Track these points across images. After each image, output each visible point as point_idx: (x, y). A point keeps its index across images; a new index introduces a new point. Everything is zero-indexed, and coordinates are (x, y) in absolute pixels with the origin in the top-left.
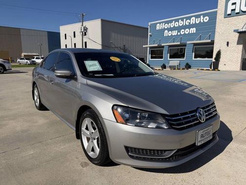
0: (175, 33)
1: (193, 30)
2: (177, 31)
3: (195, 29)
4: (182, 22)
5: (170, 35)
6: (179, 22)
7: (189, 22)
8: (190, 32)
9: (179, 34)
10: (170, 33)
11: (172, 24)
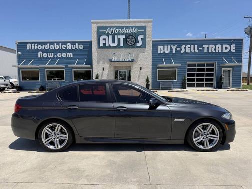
0: (51, 56)
1: (70, 55)
2: (53, 54)
3: (72, 54)
4: (58, 46)
5: (46, 57)
6: (54, 45)
7: (66, 47)
8: (68, 57)
9: (56, 57)
10: (45, 56)
11: (46, 46)
